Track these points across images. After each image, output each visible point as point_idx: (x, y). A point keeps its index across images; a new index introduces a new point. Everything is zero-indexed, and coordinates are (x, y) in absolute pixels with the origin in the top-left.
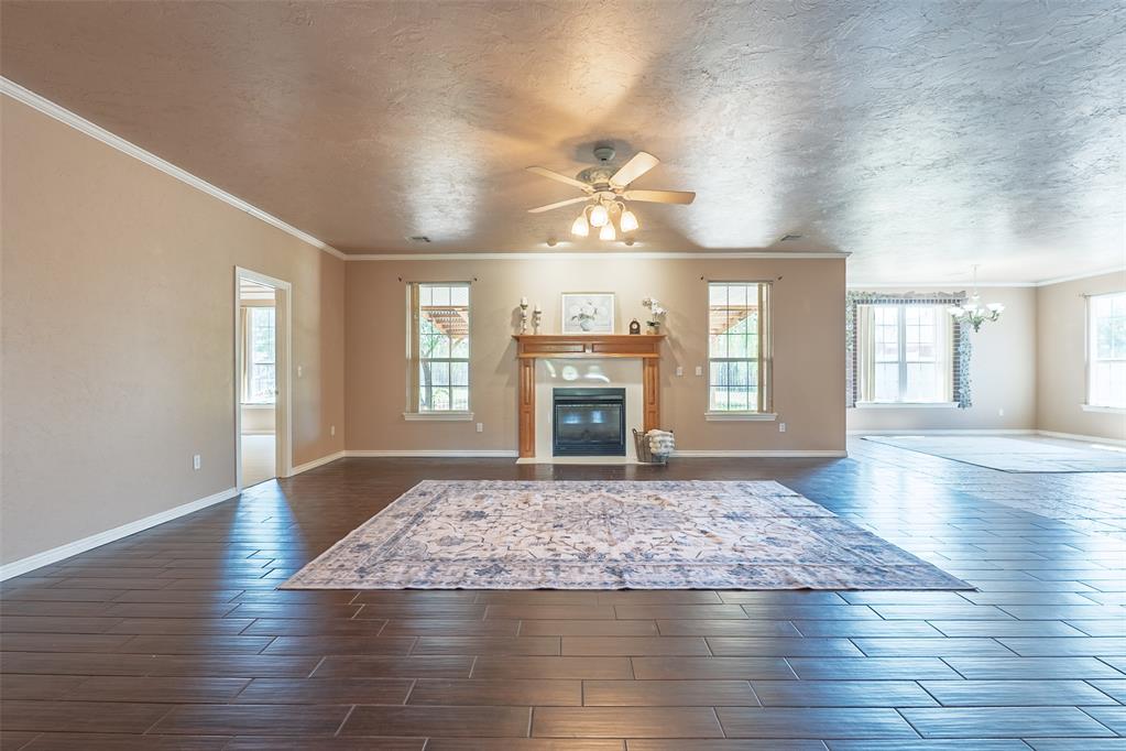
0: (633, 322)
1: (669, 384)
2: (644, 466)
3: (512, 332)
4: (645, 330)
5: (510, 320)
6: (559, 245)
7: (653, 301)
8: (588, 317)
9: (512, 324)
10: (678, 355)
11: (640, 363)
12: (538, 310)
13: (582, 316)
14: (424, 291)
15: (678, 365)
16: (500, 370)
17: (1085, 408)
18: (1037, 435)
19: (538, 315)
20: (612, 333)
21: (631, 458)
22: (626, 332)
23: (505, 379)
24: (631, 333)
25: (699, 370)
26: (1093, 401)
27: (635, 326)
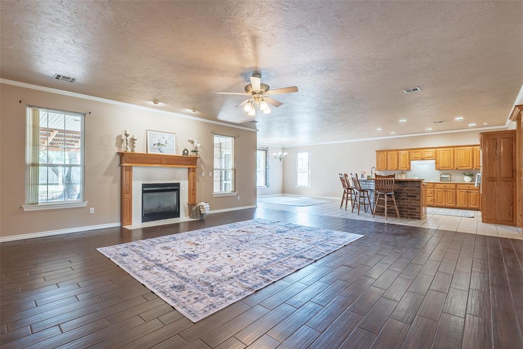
0: (185, 150)
1: (199, 181)
2: (193, 221)
3: (116, 150)
4: (190, 154)
5: (115, 141)
6: (160, 104)
7: (195, 140)
8: (162, 145)
9: (116, 144)
10: (202, 167)
11: (187, 170)
12: (135, 138)
13: (159, 144)
14: (42, 113)
15: (202, 172)
16: (107, 173)
17: (297, 186)
18: (283, 195)
19: (135, 141)
20: (175, 154)
21: (184, 218)
22: (181, 154)
23: (111, 178)
24: (183, 155)
25: (211, 173)
26: (299, 184)
27: (186, 152)
